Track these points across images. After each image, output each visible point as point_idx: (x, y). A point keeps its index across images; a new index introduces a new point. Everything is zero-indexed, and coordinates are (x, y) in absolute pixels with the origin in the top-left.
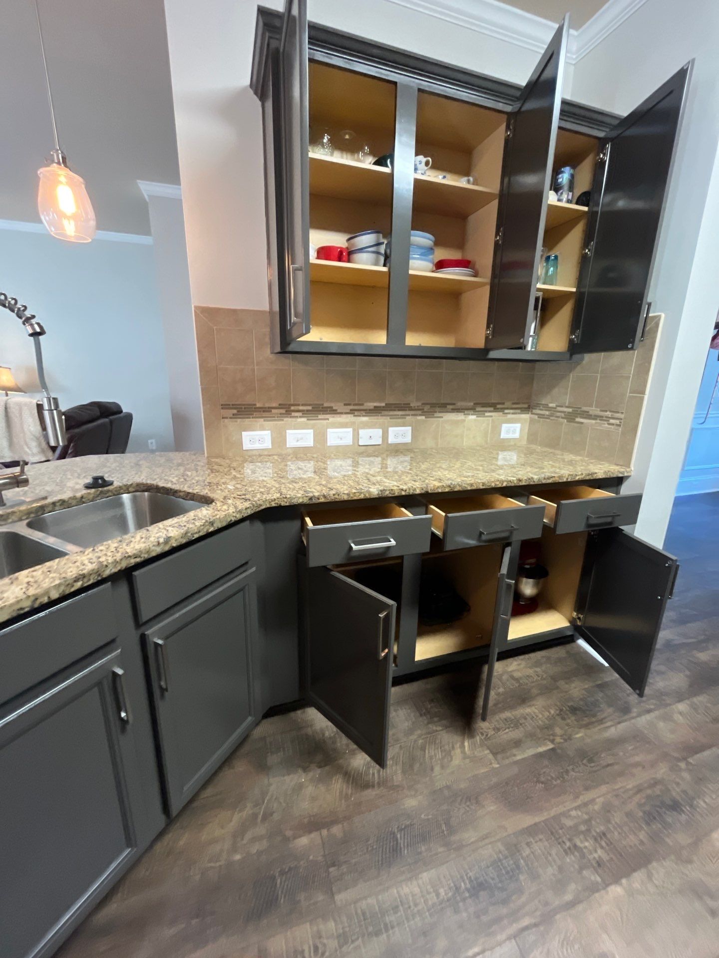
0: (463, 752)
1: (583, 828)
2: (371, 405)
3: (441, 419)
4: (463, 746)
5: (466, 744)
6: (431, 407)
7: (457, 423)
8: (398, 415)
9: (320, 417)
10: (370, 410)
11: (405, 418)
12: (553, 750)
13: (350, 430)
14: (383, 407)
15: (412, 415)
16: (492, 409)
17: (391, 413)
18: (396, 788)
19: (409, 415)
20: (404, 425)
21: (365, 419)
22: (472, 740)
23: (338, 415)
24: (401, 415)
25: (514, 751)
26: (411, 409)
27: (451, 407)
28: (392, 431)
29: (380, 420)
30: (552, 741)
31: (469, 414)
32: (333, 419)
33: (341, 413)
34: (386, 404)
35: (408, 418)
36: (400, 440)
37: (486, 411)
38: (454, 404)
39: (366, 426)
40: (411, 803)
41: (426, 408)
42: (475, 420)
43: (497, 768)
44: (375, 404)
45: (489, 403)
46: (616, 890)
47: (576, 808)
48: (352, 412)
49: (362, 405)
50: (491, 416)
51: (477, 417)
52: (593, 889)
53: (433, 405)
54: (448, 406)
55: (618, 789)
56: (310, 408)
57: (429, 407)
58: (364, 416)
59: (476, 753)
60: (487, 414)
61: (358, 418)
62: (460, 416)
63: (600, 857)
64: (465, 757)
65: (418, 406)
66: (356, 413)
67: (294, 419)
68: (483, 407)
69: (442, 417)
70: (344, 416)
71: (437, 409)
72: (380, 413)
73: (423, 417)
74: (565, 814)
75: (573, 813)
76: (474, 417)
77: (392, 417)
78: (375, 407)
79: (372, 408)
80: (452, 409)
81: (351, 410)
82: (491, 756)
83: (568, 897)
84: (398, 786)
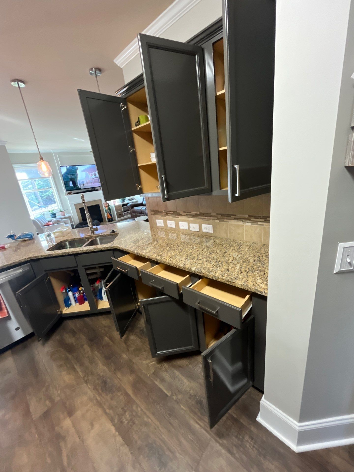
0: (149, 363)
1: (134, 414)
2: (193, 213)
3: (228, 223)
4: (152, 362)
5: (153, 363)
6: (222, 216)
7: (238, 226)
8: (206, 219)
9: (176, 216)
10: (193, 215)
11: (209, 220)
12: (167, 396)
13: (187, 223)
14: (199, 214)
15: (212, 219)
16: (263, 220)
17: (202, 217)
18: (128, 350)
19: (211, 219)
20: (209, 224)
21: (192, 219)
22: (156, 364)
23: (182, 216)
24: (207, 219)
25: (158, 380)
26: (211, 216)
27: (234, 217)
28: (204, 226)
29: (198, 220)
30: (172, 395)
31: (246, 222)
32: (181, 218)
33: (183, 216)
34: (200, 213)
35: (210, 220)
36: (207, 231)
37: (259, 221)
38: (236, 215)
39: (192, 222)
40: (124, 356)
41: (219, 216)
42: (251, 226)
43: (148, 376)
44: (196, 213)
45: (260, 217)
46: (113, 429)
47: (142, 410)
48: (187, 215)
49: (190, 212)
50: (263, 225)
51: (252, 224)
52: (112, 420)
53: (223, 215)
54: (232, 216)
55: (159, 429)
56: (173, 213)
57: (220, 216)
58: (191, 218)
59: (151, 367)
60: (259, 223)
61: (189, 218)
62: (240, 223)
63: (124, 422)
64: (147, 364)
65: (215, 215)
66: (189, 216)
67: (169, 217)
68: (255, 218)
69: (228, 222)
70: (184, 217)
71: (226, 218)
72: (198, 217)
73: (218, 221)
74: (137, 406)
75: (139, 409)
76: (250, 224)
77: (204, 219)
78: (195, 214)
79: (194, 214)
80: (234, 218)
81: (186, 215)
82: (151, 372)
83: (108, 411)
84: (129, 350)
